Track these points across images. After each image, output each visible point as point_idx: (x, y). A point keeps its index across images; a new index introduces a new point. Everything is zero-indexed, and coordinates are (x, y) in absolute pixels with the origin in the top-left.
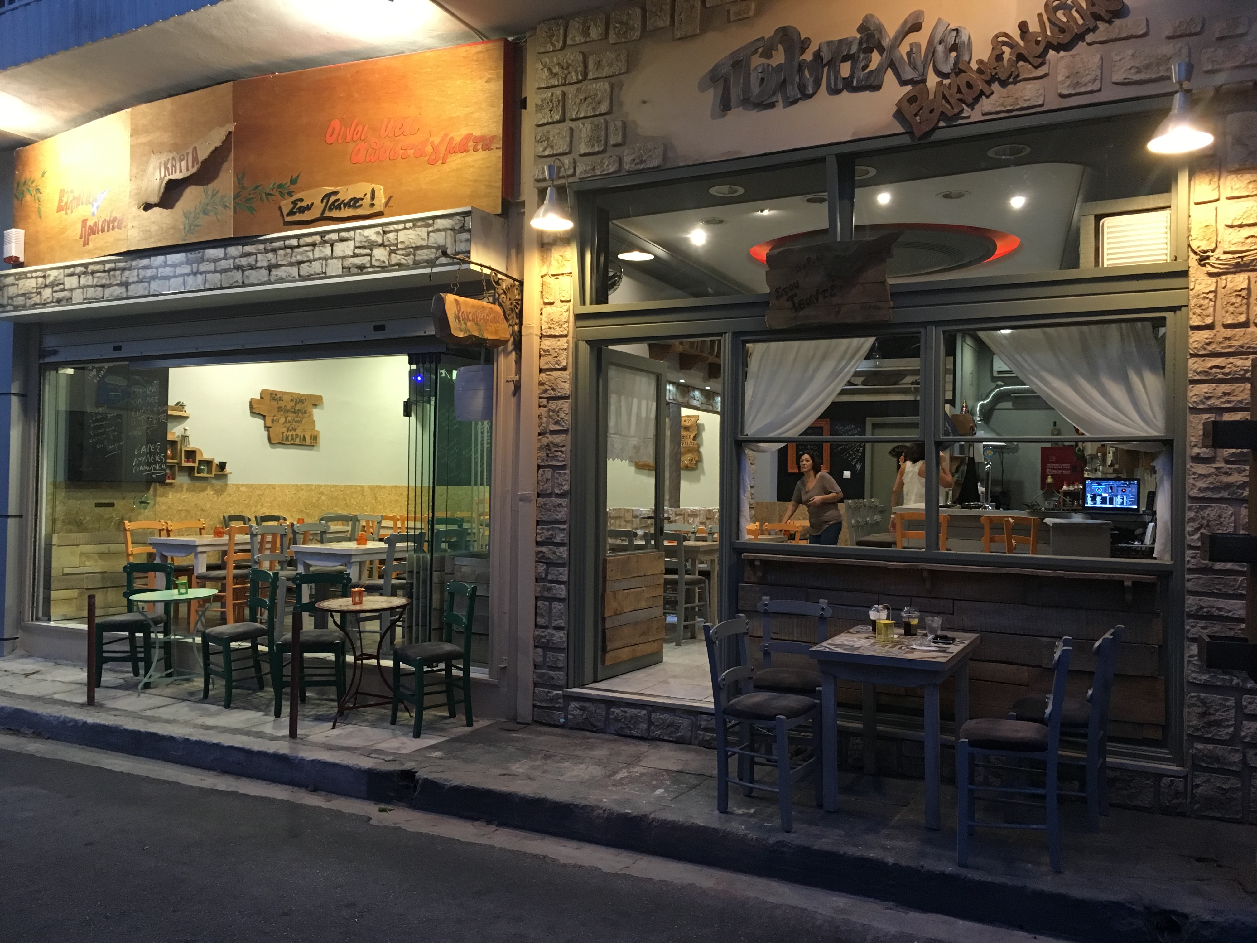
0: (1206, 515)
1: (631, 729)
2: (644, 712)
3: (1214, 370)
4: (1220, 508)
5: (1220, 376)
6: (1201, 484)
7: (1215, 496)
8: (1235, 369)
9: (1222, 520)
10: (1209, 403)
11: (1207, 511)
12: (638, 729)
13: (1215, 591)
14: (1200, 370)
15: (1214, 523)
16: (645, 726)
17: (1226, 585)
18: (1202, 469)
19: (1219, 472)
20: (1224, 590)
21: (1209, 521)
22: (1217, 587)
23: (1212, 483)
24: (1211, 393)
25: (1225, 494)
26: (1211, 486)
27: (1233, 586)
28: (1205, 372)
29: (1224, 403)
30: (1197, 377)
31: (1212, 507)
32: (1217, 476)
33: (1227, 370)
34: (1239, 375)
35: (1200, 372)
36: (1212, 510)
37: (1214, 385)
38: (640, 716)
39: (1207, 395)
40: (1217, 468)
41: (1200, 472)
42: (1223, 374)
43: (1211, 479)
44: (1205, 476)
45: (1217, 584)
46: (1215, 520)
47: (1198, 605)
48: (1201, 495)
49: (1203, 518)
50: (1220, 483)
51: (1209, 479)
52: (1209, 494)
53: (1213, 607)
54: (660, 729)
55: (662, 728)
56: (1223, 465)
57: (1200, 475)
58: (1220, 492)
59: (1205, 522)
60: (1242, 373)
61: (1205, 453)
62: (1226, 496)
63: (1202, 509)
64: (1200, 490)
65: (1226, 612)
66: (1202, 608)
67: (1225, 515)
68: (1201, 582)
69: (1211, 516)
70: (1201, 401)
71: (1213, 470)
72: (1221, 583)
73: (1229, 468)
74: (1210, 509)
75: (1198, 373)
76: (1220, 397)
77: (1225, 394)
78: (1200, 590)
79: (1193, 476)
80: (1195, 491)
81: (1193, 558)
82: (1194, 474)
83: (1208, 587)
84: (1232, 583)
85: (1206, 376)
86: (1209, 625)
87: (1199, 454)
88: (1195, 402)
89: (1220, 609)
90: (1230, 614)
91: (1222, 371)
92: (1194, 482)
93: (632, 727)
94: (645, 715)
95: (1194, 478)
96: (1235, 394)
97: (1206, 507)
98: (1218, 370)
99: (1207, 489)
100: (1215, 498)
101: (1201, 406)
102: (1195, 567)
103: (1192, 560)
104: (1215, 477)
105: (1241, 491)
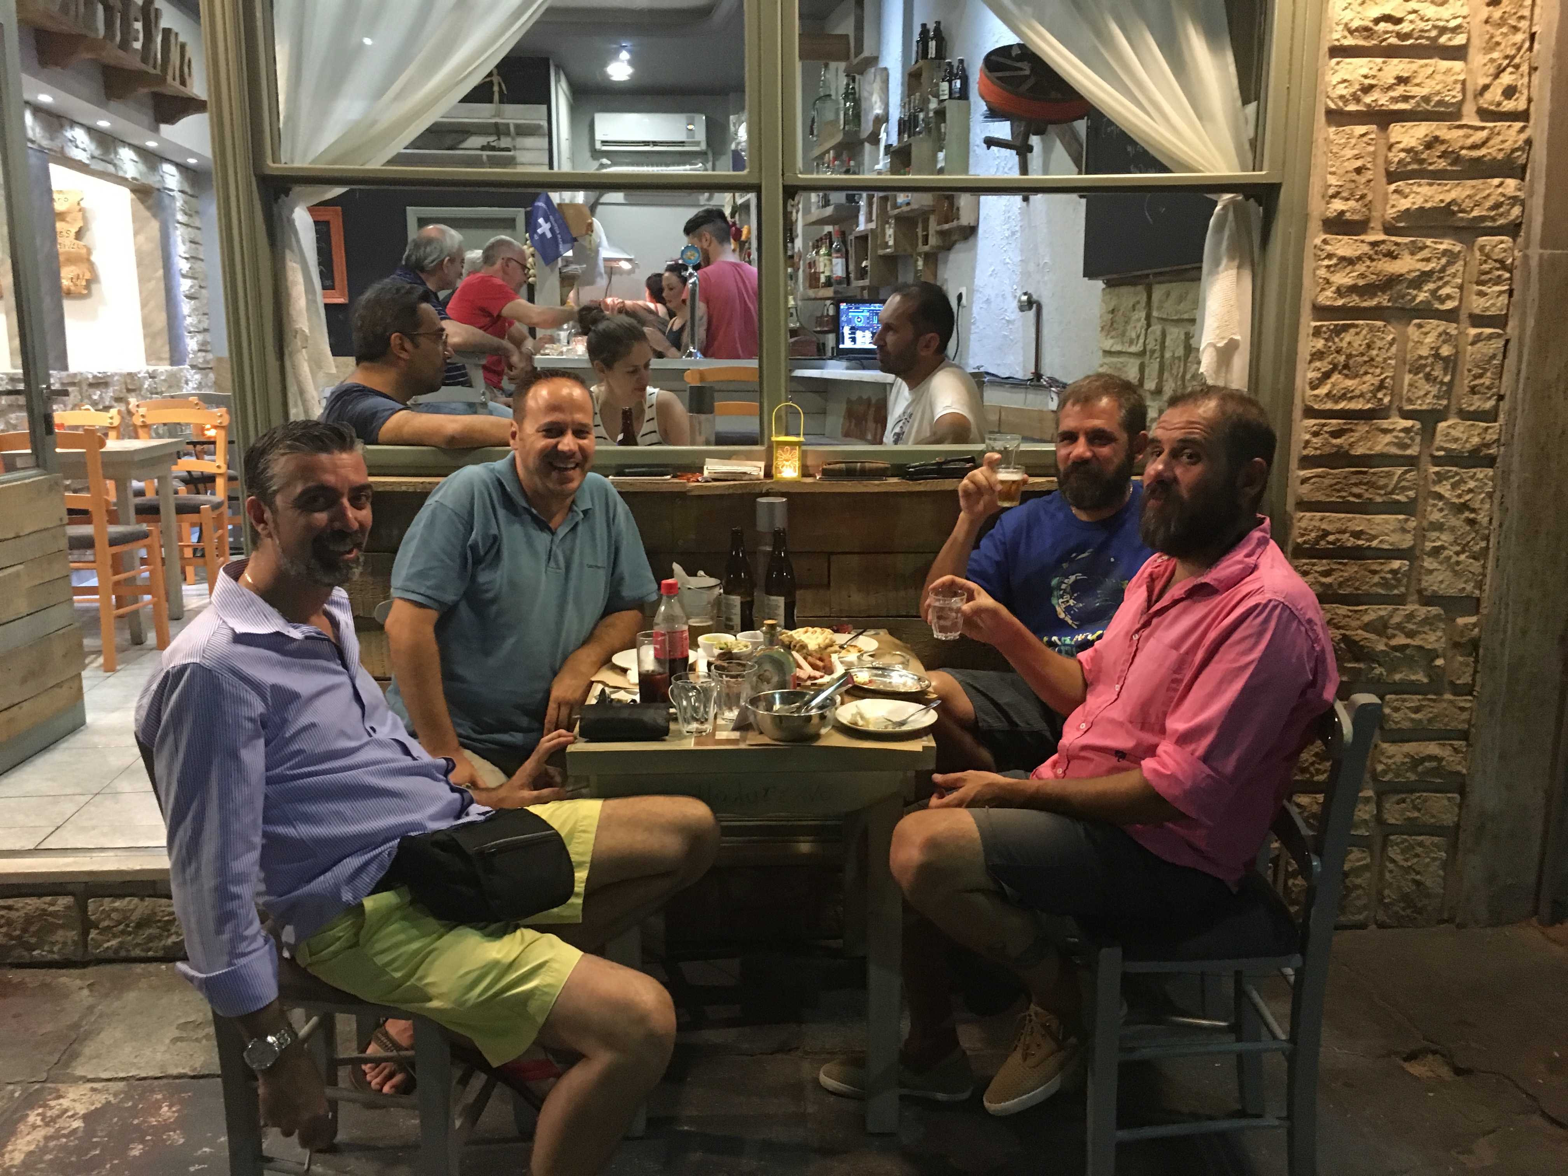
0: (1344, 344)
1: (31, 948)
2: (63, 902)
3: (1382, 26)
4: (1371, 329)
5: (1393, 40)
6: (1342, 279)
7: (1365, 304)
8: (1422, 25)
9: (1374, 353)
10: (1368, 99)
11: (1348, 337)
12: (53, 944)
13: (1352, 499)
14: (1354, 25)
15: (1359, 359)
16: (72, 935)
17: (1371, 485)
18: (1344, 246)
19: (1376, 253)
20: (1367, 495)
21: (1349, 356)
22: (1356, 490)
23: (1362, 276)
24: (1374, 77)
25: (1383, 299)
26: (1361, 283)
27: (1385, 486)
28: (1366, 29)
29: (1394, 100)
30: (1349, 41)
31: (1356, 326)
32: (1372, 259)
33: (1405, 27)
34: (1428, 38)
35: (1357, 30)
36: (1357, 334)
37: (1379, 60)
38: (54, 914)
39: (1367, 82)
40: (1374, 244)
41: (1341, 252)
42: (1399, 35)
43: (1361, 268)
44: (1350, 261)
45: (1356, 485)
46: (1362, 354)
47: (1319, 529)
48: (1340, 302)
49: (1338, 351)
50: (1377, 275)
51: (1357, 267)
52: (1354, 300)
53: (1343, 532)
54: (115, 936)
55: (123, 932)
56: (1382, 237)
57: (1342, 259)
58: (1373, 295)
59: (1342, 359)
60: (1434, 33)
61: (1354, 211)
62: (1385, 303)
63: (1339, 331)
64: (1339, 292)
65: (1367, 540)
66: (1326, 533)
67: (1379, 344)
68: (1327, 482)
69: (1356, 345)
70: (1354, 95)
71: (1366, 248)
72: (1361, 483)
73: (1397, 244)
74: (1353, 331)
75: (1351, 32)
76: (1390, 88)
77: (1402, 80)
78: (1323, 498)
79: (1326, 262)
80: (1329, 293)
81: (1316, 434)
82: (1330, 256)
83: (1338, 491)
84: (1382, 482)
85: (1366, 38)
86: (1334, 567)
87: (1343, 212)
88: (1341, 97)
89: (1357, 535)
90: (1374, 544)
91: (1398, 28)
92: (1328, 275)
93: (33, 940)
94: (67, 908)
95: (1328, 267)
96: (1417, 81)
97: (1345, 328)
98: (1389, 27)
99: (1353, 289)
100: (1365, 309)
101: (1352, 107)
102: (1318, 452)
103: (1315, 440)
104: (1368, 263)
105: (1415, 292)
